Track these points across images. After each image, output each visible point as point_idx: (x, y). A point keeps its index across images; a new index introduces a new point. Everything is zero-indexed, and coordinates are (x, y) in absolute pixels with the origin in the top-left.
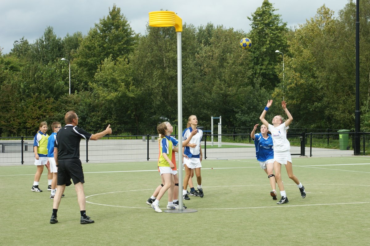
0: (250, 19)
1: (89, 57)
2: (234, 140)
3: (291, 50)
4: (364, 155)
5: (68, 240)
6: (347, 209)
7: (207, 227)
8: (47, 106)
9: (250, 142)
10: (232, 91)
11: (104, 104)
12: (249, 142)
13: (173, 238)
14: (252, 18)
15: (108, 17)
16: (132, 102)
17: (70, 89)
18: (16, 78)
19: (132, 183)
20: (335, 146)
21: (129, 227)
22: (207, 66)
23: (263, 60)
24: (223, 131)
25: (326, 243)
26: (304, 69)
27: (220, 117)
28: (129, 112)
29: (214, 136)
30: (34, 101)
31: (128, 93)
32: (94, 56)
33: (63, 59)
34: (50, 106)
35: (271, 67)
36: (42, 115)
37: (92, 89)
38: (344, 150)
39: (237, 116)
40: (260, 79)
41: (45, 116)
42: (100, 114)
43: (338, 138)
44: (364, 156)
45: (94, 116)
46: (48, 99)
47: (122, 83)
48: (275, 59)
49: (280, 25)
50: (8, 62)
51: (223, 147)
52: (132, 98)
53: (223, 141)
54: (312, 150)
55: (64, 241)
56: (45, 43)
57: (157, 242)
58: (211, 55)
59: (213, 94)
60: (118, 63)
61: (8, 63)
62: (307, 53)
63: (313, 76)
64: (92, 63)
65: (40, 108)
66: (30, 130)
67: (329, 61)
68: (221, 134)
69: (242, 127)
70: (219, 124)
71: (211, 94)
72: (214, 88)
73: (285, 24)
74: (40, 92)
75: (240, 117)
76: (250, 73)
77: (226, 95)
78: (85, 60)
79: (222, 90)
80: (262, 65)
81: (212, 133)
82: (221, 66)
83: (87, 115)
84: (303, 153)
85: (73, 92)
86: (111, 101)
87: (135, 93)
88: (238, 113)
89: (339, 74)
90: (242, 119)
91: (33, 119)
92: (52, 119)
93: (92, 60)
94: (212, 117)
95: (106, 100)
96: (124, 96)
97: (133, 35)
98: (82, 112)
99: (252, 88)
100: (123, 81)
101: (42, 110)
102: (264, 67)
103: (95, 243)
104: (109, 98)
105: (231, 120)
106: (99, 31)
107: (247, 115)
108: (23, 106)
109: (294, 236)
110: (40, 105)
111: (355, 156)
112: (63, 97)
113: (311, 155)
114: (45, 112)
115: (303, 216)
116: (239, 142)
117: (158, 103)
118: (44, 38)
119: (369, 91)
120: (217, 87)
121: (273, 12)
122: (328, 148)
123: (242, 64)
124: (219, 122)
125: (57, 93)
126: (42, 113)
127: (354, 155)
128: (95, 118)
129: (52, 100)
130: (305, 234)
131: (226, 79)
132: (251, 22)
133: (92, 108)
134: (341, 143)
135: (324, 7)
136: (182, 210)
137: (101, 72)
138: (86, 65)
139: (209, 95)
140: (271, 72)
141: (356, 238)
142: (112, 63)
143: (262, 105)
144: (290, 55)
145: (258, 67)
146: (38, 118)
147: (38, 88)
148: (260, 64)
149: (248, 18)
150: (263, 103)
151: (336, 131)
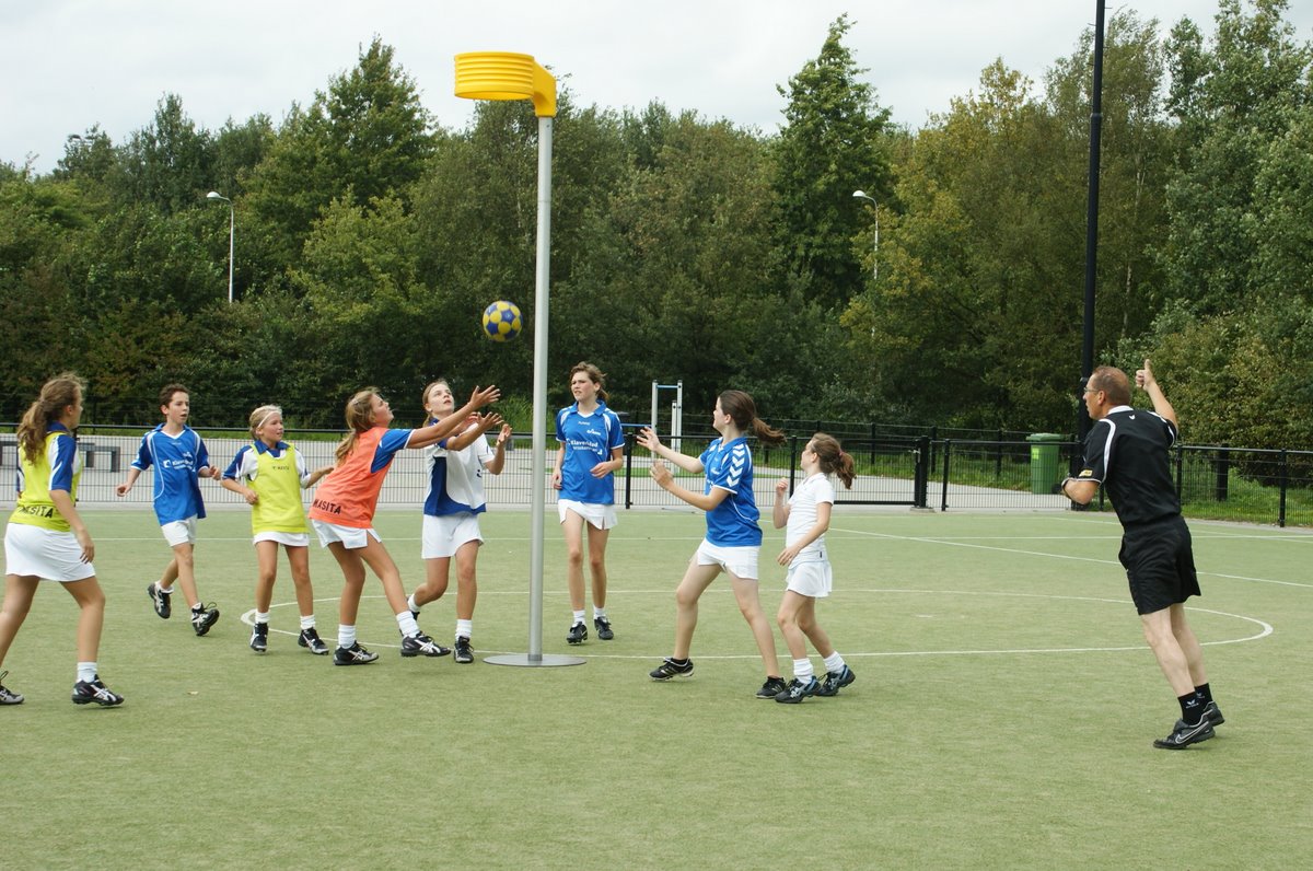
0: (782, 92)
1: (293, 188)
3: (900, 191)
4: (1102, 510)
5: (181, 737)
6: (1035, 666)
7: (608, 711)
8: (163, 335)
9: (766, 461)
10: (721, 306)
11: (333, 335)
12: (763, 461)
13: (503, 740)
14: (789, 90)
15: (356, 72)
16: (417, 333)
17: (231, 285)
18: (72, 246)
20: (1016, 482)
21: (374, 704)
22: (646, 231)
23: (816, 218)
24: (685, 428)
25: (961, 766)
26: (939, 249)
27: (680, 384)
28: (408, 360)
30: (125, 321)
31: (403, 303)
32: (309, 188)
33: (212, 195)
34: (170, 338)
35: (837, 240)
36: (144, 362)
37: (299, 292)
38: (1044, 492)
40: (807, 276)
41: (153, 367)
42: (319, 365)
43: (1028, 459)
44: (1100, 514)
45: (299, 369)
46: (167, 317)
47: (386, 272)
48: (854, 217)
49: (872, 114)
50: (48, 197)
52: (415, 318)
54: (948, 491)
55: (169, 740)
56: (158, 144)
57: (451, 752)
58: (662, 197)
59: (664, 316)
60: (371, 213)
61: (47, 202)
62: (946, 202)
63: (965, 273)
64: (300, 208)
65: (139, 341)
66: (103, 404)
67: (1013, 227)
68: (679, 434)
70: (674, 404)
71: (657, 317)
72: (668, 296)
73: (887, 113)
76: (776, 254)
77: (699, 321)
78: (280, 198)
79: (689, 304)
80: (813, 233)
83: (280, 367)
84: (920, 500)
85: (240, 295)
86: (353, 327)
87: (426, 304)
88: (737, 372)
89: (1039, 269)
91: (115, 372)
93: (303, 199)
94: (654, 385)
95: (338, 323)
96: (393, 311)
97: (429, 128)
98: (265, 357)
99: (782, 301)
100: (387, 266)
101: (147, 347)
102: (817, 240)
103: (263, 748)
104: (345, 318)
106: (327, 115)
108: (89, 335)
109: (869, 745)
111: (1075, 513)
112: (210, 311)
113: (944, 507)
114: (155, 354)
115: (900, 686)
118: (156, 129)
119: (1125, 322)
120: (676, 295)
121: (853, 77)
122: (997, 486)
123: (752, 229)
124: (676, 399)
125: (194, 297)
126: (146, 357)
128: (302, 378)
129: (180, 318)
130: (903, 738)
131: (704, 270)
132: (787, 102)
133: (299, 346)
134: (1036, 473)
135: (999, 66)
136: (539, 658)
137: (324, 239)
138: (282, 212)
139: (650, 317)
140: (838, 256)
141: (1052, 755)
142: (355, 213)
143: (808, 351)
144: (899, 208)
145: (801, 240)
146: (133, 371)
147: (138, 283)
148: (807, 230)
149: (779, 88)
150: (812, 347)
151: (1023, 438)
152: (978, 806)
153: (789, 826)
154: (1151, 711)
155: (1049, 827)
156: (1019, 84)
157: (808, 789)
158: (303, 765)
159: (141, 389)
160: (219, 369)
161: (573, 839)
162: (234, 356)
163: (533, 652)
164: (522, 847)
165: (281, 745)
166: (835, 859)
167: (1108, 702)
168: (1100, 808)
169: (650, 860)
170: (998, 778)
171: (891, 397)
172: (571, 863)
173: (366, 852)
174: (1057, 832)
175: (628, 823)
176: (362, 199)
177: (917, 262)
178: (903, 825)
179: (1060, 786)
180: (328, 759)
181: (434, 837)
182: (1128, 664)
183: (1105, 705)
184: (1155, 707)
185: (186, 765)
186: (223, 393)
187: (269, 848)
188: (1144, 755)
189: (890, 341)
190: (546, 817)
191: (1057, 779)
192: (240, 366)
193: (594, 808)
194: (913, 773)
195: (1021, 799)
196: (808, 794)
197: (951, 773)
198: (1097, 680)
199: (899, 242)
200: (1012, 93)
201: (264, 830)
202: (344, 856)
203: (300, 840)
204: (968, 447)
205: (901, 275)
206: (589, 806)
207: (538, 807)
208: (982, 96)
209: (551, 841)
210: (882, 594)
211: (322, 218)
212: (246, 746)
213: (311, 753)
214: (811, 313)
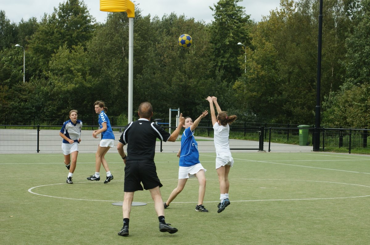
0: (212, 9)
1: (46, 42)
3: (253, 43)
4: (324, 151)
5: (7, 231)
6: (301, 205)
9: (209, 135)
10: (193, 82)
11: (60, 93)
14: (214, 8)
16: (89, 92)
17: (24, 76)
19: (82, 174)
20: (294, 142)
21: (74, 220)
22: (167, 56)
23: (225, 52)
25: (276, 239)
26: (266, 62)
27: (179, 109)
28: (85, 102)
29: (172, 128)
31: (85, 83)
33: (17, 45)
34: (3, 95)
35: (232, 60)
37: (47, 78)
38: (304, 145)
39: (198, 107)
40: (222, 72)
42: (56, 103)
43: (298, 134)
44: (323, 152)
45: (49, 105)
47: (78, 72)
48: (238, 51)
49: (244, 16)
52: (88, 88)
54: (271, 145)
57: (100, 236)
58: (172, 45)
59: (173, 86)
60: (73, 51)
62: (269, 45)
67: (291, 55)
70: (177, 116)
71: (171, 86)
72: (174, 79)
73: (248, 17)
75: (201, 109)
76: (211, 65)
77: (185, 87)
79: (182, 81)
80: (223, 57)
81: (170, 126)
82: (182, 56)
83: (43, 104)
84: (261, 148)
85: (27, 80)
87: (93, 83)
88: (199, 104)
89: (301, 69)
92: (5, 108)
94: (170, 110)
98: (37, 101)
99: (214, 80)
100: (79, 70)
102: (225, 60)
103: (35, 235)
104: (65, 89)
106: (57, 17)
109: (244, 232)
111: (314, 152)
112: (17, 86)
113: (269, 150)
115: (254, 212)
117: (116, 93)
119: (331, 86)
120: (177, 78)
121: (237, 3)
122: (288, 143)
123: (203, 56)
124: (177, 114)
127: (314, 150)
128: (50, 108)
130: (255, 229)
131: (186, 70)
132: (214, 12)
134: (301, 139)
137: (56, 61)
138: (42, 51)
139: (168, 86)
140: (233, 65)
141: (306, 235)
142: (67, 51)
143: (223, 98)
144: (253, 48)
145: (220, 59)
148: (221, 56)
149: (211, 8)
150: (224, 96)
151: (296, 126)
154: (341, 220)
156: (294, 5)
158: (49, 241)
160: (20, 105)
162: (26, 101)
165: (41, 234)
167: (326, 217)
176: (69, 46)
177: (259, 66)
180: (58, 239)
182: (333, 203)
184: (342, 218)
185: (9, 241)
186: (22, 114)
188: (338, 235)
189: (250, 94)
192: (28, 105)
197: (272, 242)
198: (322, 209)
199: (253, 59)
200: (291, 8)
204: (278, 129)
208: (281, 10)
210: (248, 180)
211: (55, 54)
212: (30, 235)
213: (52, 237)
214: (223, 84)
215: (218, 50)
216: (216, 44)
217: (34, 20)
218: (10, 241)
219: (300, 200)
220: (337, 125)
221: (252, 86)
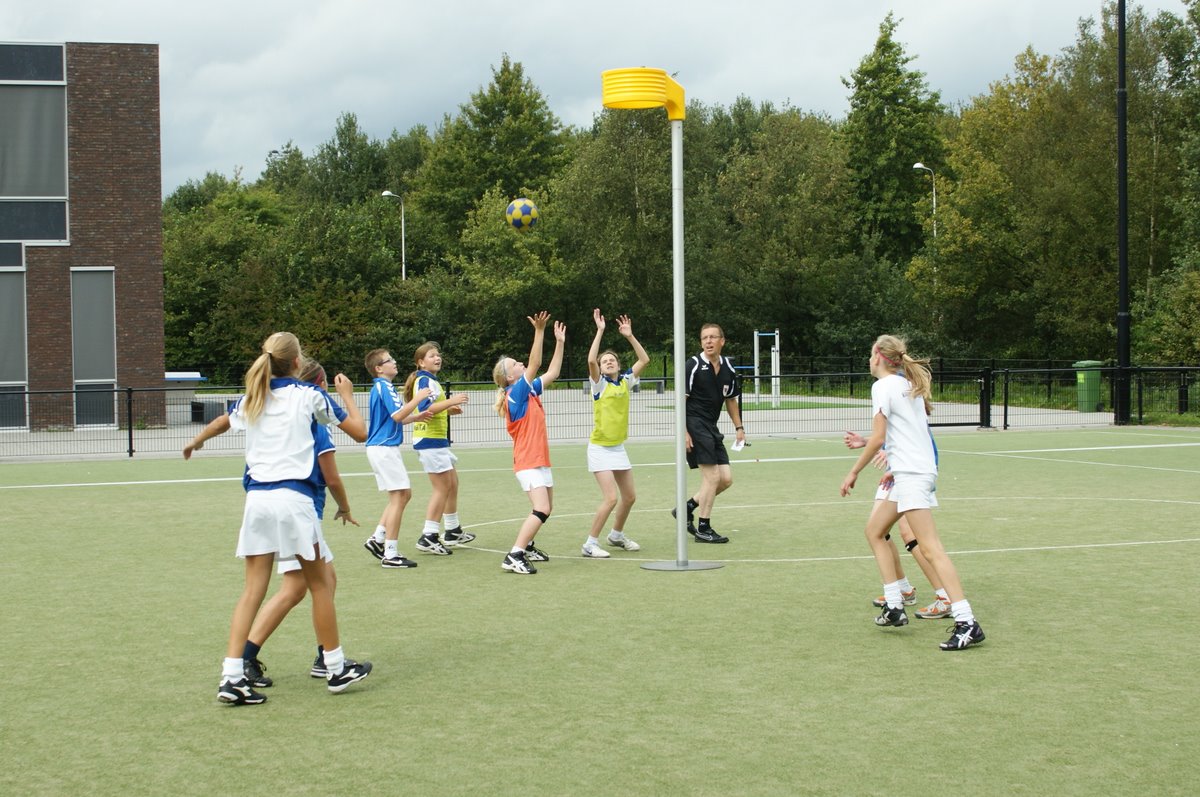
0: (847, 84)
1: (448, 185)
2: (813, 391)
3: (951, 161)
4: (1141, 423)
5: (407, 635)
6: (1100, 559)
8: (351, 308)
9: (852, 393)
10: (807, 265)
11: (487, 303)
13: (664, 631)
14: (852, 82)
15: (492, 87)
16: (557, 298)
17: (404, 266)
18: (276, 242)
20: (1065, 403)
21: (556, 605)
23: (882, 188)
24: (783, 368)
25: (1047, 644)
26: (986, 209)
27: (777, 332)
29: (762, 380)
30: (319, 298)
31: (547, 277)
32: (462, 184)
33: (386, 193)
34: (356, 311)
35: (900, 204)
36: (337, 331)
38: (1090, 411)
39: (818, 327)
40: (877, 236)
41: (344, 335)
42: (477, 326)
43: (1074, 383)
44: (1139, 427)
45: (462, 332)
46: (352, 293)
47: (532, 252)
48: (915, 187)
49: (924, 98)
50: (255, 202)
51: (784, 406)
52: (555, 287)
53: (784, 391)
54: (1009, 413)
56: (339, 154)
57: (624, 642)
61: (255, 206)
63: (1010, 228)
64: (455, 201)
65: (332, 313)
68: (778, 374)
69: (830, 356)
70: (773, 349)
72: (765, 258)
73: (936, 97)
74: (335, 276)
75: (826, 331)
76: (849, 222)
77: (790, 278)
78: (438, 194)
79: (782, 265)
80: (880, 200)
81: (757, 373)
83: (447, 331)
84: (985, 421)
85: (411, 274)
86: (507, 298)
87: (565, 276)
88: (821, 320)
89: (1074, 222)
90: (833, 336)
91: (315, 341)
93: (456, 194)
94: (756, 333)
95: (493, 295)
96: (540, 284)
97: (556, 129)
98: (434, 324)
99: (857, 258)
100: (531, 248)
101: (339, 319)
102: (884, 206)
104: (499, 292)
105: (805, 337)
106: (471, 124)
107: (843, 327)
108: (293, 310)
110: (333, 307)
111: (1118, 427)
112: (388, 288)
113: (1006, 426)
114: (346, 325)
115: (987, 578)
116: (824, 394)
118: (337, 142)
119: (1151, 262)
120: (771, 258)
121: (906, 66)
122: (1049, 407)
123: (828, 201)
124: (775, 344)
125: (375, 277)
126: (338, 327)
127: (1116, 423)
128: (465, 339)
129: (363, 293)
130: (995, 622)
131: (791, 236)
132: (852, 92)
133: (459, 313)
134: (1082, 394)
135: (1029, 51)
136: (686, 563)
137: (478, 226)
138: (442, 205)
139: (748, 277)
140: (902, 218)
143: (881, 300)
144: (951, 176)
145: (871, 204)
146: (329, 340)
147: (330, 266)
148: (874, 199)
149: (844, 82)
150: (884, 296)
151: (1069, 365)
152: (1065, 676)
153: (910, 696)
155: (1128, 693)
156: (1049, 66)
157: (922, 666)
158: (508, 655)
159: (336, 353)
160: (396, 335)
161: (733, 711)
162: (410, 324)
163: (681, 559)
164: (693, 719)
166: (951, 723)
167: (1166, 587)
168: (1170, 676)
169: (799, 726)
170: (1079, 652)
171: (953, 335)
172: (733, 730)
173: (568, 724)
174: (1135, 697)
175: (775, 697)
176: (509, 192)
177: (968, 221)
178: (1004, 694)
179: (1133, 658)
180: (526, 650)
181: (621, 712)
182: (1179, 553)
183: (1164, 590)
187: (490, 723)
189: (947, 291)
190: (708, 693)
191: (1129, 652)
193: (748, 685)
194: (1008, 650)
195: (1102, 670)
196: (922, 670)
197: (1039, 650)
198: (1154, 568)
199: (953, 205)
200: (1044, 74)
201: (486, 709)
202: (550, 728)
203: (513, 716)
204: (1022, 375)
205: (954, 233)
206: (742, 684)
207: (701, 685)
208: (1018, 79)
209: (716, 713)
210: (963, 502)
211: (475, 209)
212: (460, 641)
213: (512, 646)
214: (881, 267)
215: (866, 182)
216: (859, 169)
217: (422, 131)
218: (419, 657)
219: (1095, 548)
220: (1169, 358)
221: (953, 270)
